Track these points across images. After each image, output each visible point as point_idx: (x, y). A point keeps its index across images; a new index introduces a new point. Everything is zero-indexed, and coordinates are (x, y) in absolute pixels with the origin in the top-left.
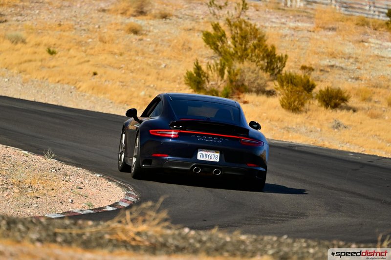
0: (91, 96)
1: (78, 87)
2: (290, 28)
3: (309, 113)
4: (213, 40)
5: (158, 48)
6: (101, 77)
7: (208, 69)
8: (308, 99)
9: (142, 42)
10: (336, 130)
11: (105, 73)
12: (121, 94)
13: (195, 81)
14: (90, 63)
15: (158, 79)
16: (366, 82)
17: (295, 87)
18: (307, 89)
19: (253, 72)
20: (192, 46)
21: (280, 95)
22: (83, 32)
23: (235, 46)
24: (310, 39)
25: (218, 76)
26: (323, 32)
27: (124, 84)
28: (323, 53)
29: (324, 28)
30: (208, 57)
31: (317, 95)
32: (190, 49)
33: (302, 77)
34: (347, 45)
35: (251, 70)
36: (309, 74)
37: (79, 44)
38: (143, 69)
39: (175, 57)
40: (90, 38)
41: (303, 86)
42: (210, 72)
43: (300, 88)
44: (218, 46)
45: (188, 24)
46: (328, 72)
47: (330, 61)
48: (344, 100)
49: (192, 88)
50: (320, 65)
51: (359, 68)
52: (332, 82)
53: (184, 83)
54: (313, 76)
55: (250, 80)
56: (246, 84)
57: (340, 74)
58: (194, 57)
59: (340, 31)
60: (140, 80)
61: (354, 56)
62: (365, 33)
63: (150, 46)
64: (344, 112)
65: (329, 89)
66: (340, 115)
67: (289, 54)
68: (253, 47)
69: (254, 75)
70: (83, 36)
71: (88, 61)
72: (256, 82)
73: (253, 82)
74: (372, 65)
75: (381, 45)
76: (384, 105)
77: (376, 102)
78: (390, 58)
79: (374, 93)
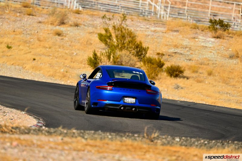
0: (32, 72)
1: (24, 67)
2: (151, 31)
3: (161, 80)
4: (105, 38)
5: (72, 44)
6: (38, 61)
8: (160, 71)
9: (63, 40)
10: (176, 90)
11: (40, 59)
12: (49, 71)
13: (93, 62)
14: (31, 53)
15: (71, 62)
16: (196, 61)
17: (153, 66)
18: (160, 66)
19: (127, 57)
20: (92, 42)
22: (28, 35)
23: (118, 41)
24: (163, 37)
25: (107, 59)
26: (171, 33)
27: (52, 65)
28: (170, 45)
29: (172, 31)
30: (101, 49)
31: (166, 69)
32: (91, 44)
33: (157, 59)
34: (185, 40)
35: (126, 55)
36: (162, 57)
37: (26, 42)
38: (63, 56)
39: (82, 49)
40: (32, 39)
41: (157, 65)
42: (102, 57)
43: (155, 66)
44: (107, 41)
45: (91, 29)
46: (173, 56)
47: (174, 50)
48: (181, 72)
49: (92, 67)
50: (168, 52)
51: (192, 54)
52: (175, 62)
53: (87, 64)
54: (164, 58)
55: (125, 61)
57: (180, 58)
58: (93, 49)
59: (181, 32)
60: (61, 63)
61: (189, 47)
62: (196, 33)
63: (68, 43)
64: (182, 79)
65: (173, 66)
66: (179, 81)
67: (150, 46)
68: (128, 42)
69: (128, 58)
70: (28, 38)
71: (31, 52)
72: (129, 62)
74: (199, 52)
75: (205, 40)
76: (206, 75)
77: (200, 73)
78: (211, 47)
79: (200, 68)
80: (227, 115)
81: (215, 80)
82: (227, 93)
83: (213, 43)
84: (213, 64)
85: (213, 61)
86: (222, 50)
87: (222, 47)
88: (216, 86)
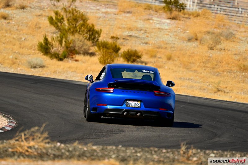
2: (102, 12)
4: (56, 21)
5: (20, 28)
7: (52, 40)
8: (116, 57)
9: (9, 24)
13: (44, 48)
15: (20, 47)
16: (152, 45)
17: (108, 50)
18: (116, 51)
19: (81, 41)
20: (41, 26)
21: (98, 55)
23: (69, 25)
24: (116, 19)
25: (59, 45)
26: (123, 14)
28: (124, 28)
29: (124, 12)
30: (51, 33)
31: (122, 54)
32: (40, 28)
33: (112, 43)
34: (139, 22)
36: (116, 41)
38: (11, 41)
39: (30, 33)
41: (113, 49)
42: (53, 42)
43: (111, 51)
44: (58, 26)
45: (38, 12)
46: (128, 40)
47: (128, 33)
48: (139, 57)
49: (42, 52)
50: (123, 36)
51: (148, 37)
52: (131, 46)
53: (37, 49)
54: (119, 42)
55: (79, 46)
56: (77, 49)
57: (135, 41)
58: (43, 33)
59: (135, 13)
60: (9, 49)
61: (144, 29)
62: (150, 14)
63: (15, 26)
65: (130, 51)
67: (103, 29)
68: (80, 26)
69: (81, 43)
72: (83, 47)
73: (81, 48)
74: (155, 34)
75: (160, 21)
76: (165, 60)
77: (159, 58)
78: (167, 29)
79: (158, 52)
80: (204, 107)
81: (175, 65)
82: (189, 79)
83: (169, 25)
84: (171, 47)
85: (171, 44)
86: (179, 32)
87: (179, 29)
88: (176, 71)
